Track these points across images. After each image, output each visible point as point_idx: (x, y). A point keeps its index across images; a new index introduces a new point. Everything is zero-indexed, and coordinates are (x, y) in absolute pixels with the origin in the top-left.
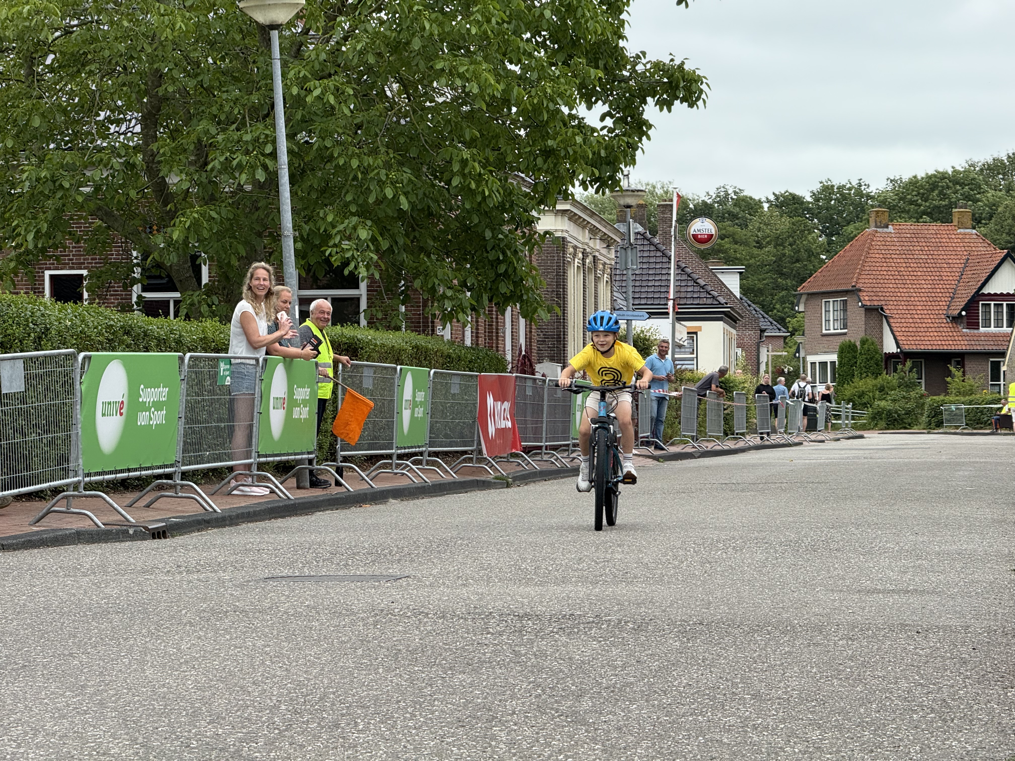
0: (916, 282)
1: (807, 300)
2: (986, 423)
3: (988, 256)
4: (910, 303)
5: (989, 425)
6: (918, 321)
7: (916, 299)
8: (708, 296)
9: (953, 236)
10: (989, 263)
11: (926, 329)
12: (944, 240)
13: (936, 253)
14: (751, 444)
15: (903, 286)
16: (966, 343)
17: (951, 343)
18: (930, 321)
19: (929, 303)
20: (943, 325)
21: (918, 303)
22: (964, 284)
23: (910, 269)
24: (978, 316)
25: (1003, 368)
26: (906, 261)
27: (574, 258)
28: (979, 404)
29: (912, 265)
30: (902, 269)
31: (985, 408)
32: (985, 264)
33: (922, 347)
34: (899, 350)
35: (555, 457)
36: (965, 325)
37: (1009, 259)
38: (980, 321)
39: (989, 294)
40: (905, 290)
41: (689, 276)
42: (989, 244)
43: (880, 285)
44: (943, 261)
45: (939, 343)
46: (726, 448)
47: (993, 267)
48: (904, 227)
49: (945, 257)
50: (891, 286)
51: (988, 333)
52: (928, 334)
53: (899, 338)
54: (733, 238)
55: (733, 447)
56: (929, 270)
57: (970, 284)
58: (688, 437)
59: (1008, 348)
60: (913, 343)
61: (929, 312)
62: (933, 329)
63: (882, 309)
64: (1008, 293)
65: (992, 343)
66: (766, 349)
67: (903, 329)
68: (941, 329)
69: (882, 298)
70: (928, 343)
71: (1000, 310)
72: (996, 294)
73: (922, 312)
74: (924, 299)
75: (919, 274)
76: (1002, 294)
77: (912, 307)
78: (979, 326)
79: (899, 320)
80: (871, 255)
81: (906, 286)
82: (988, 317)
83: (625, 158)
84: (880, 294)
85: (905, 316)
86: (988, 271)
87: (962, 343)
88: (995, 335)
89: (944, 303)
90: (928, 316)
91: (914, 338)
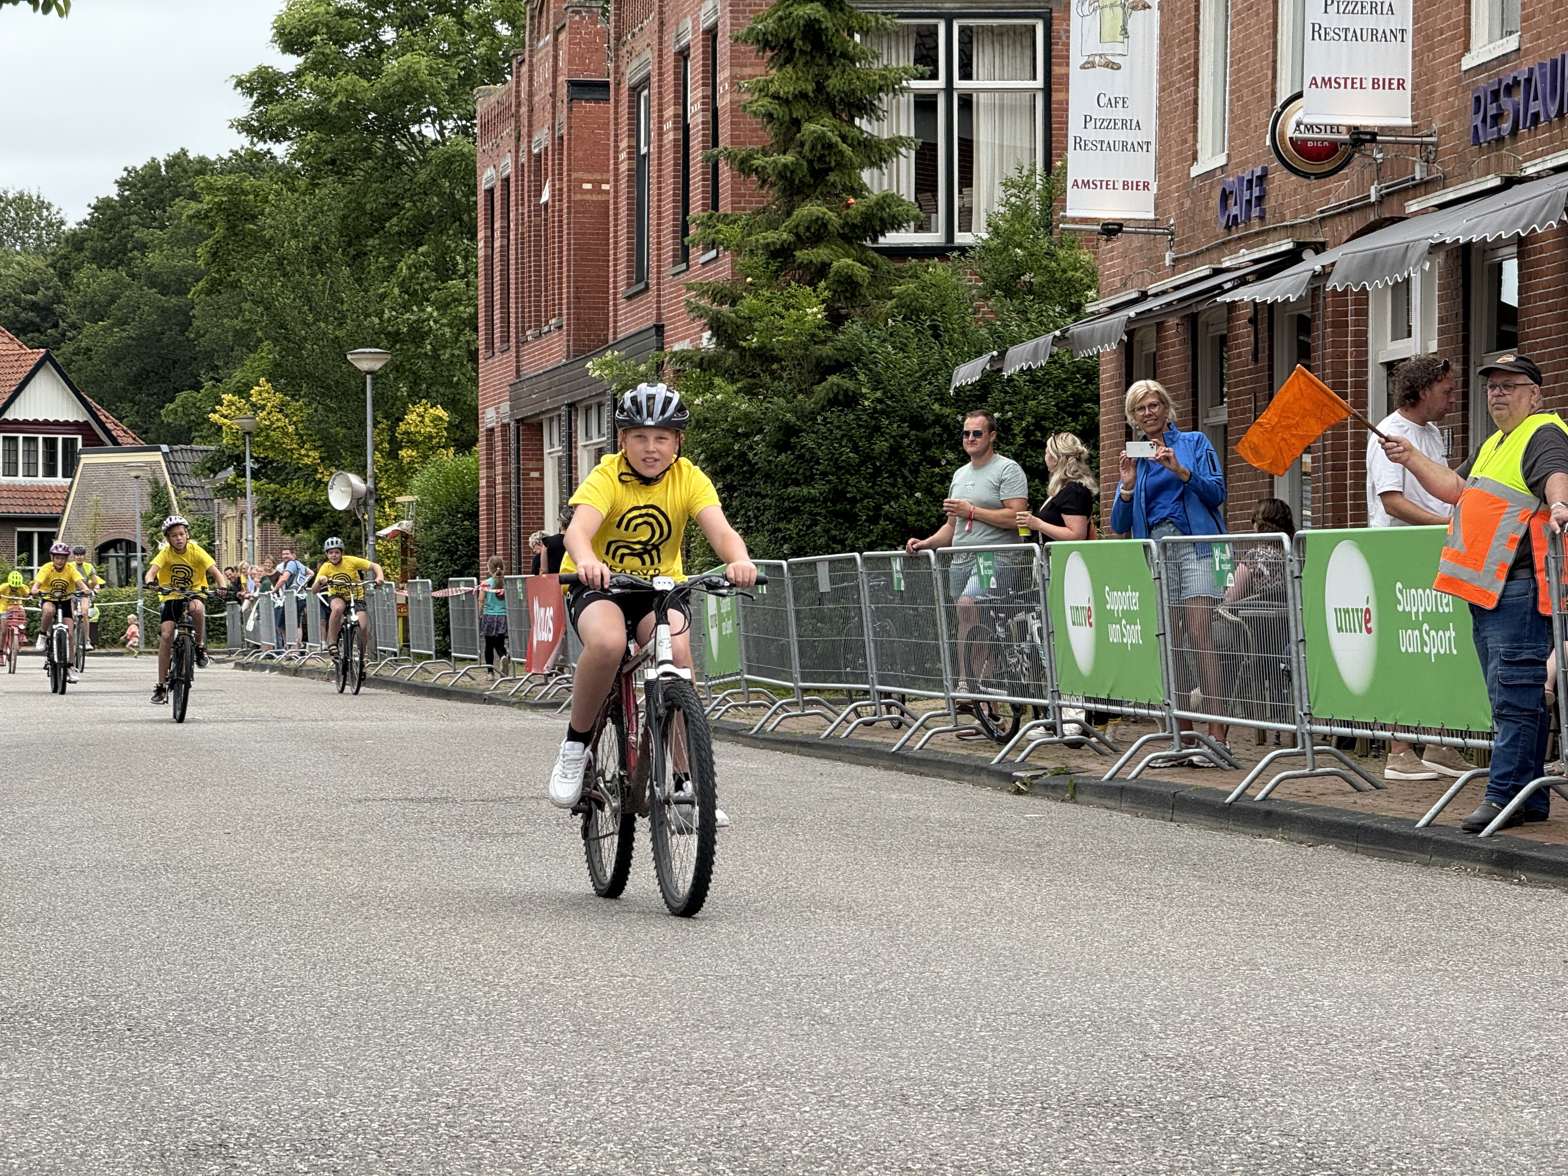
3: (12, 358)
10: (15, 370)
32: (7, 371)
37: (48, 363)
39: (16, 422)
42: (12, 339)
47: (22, 376)
51: (14, 486)
59: (64, 511)
64: (46, 420)
65: (20, 502)
71: (32, 448)
72: (26, 422)
76: (36, 422)
82: (13, 459)
86: (13, 382)
88: (24, 489)
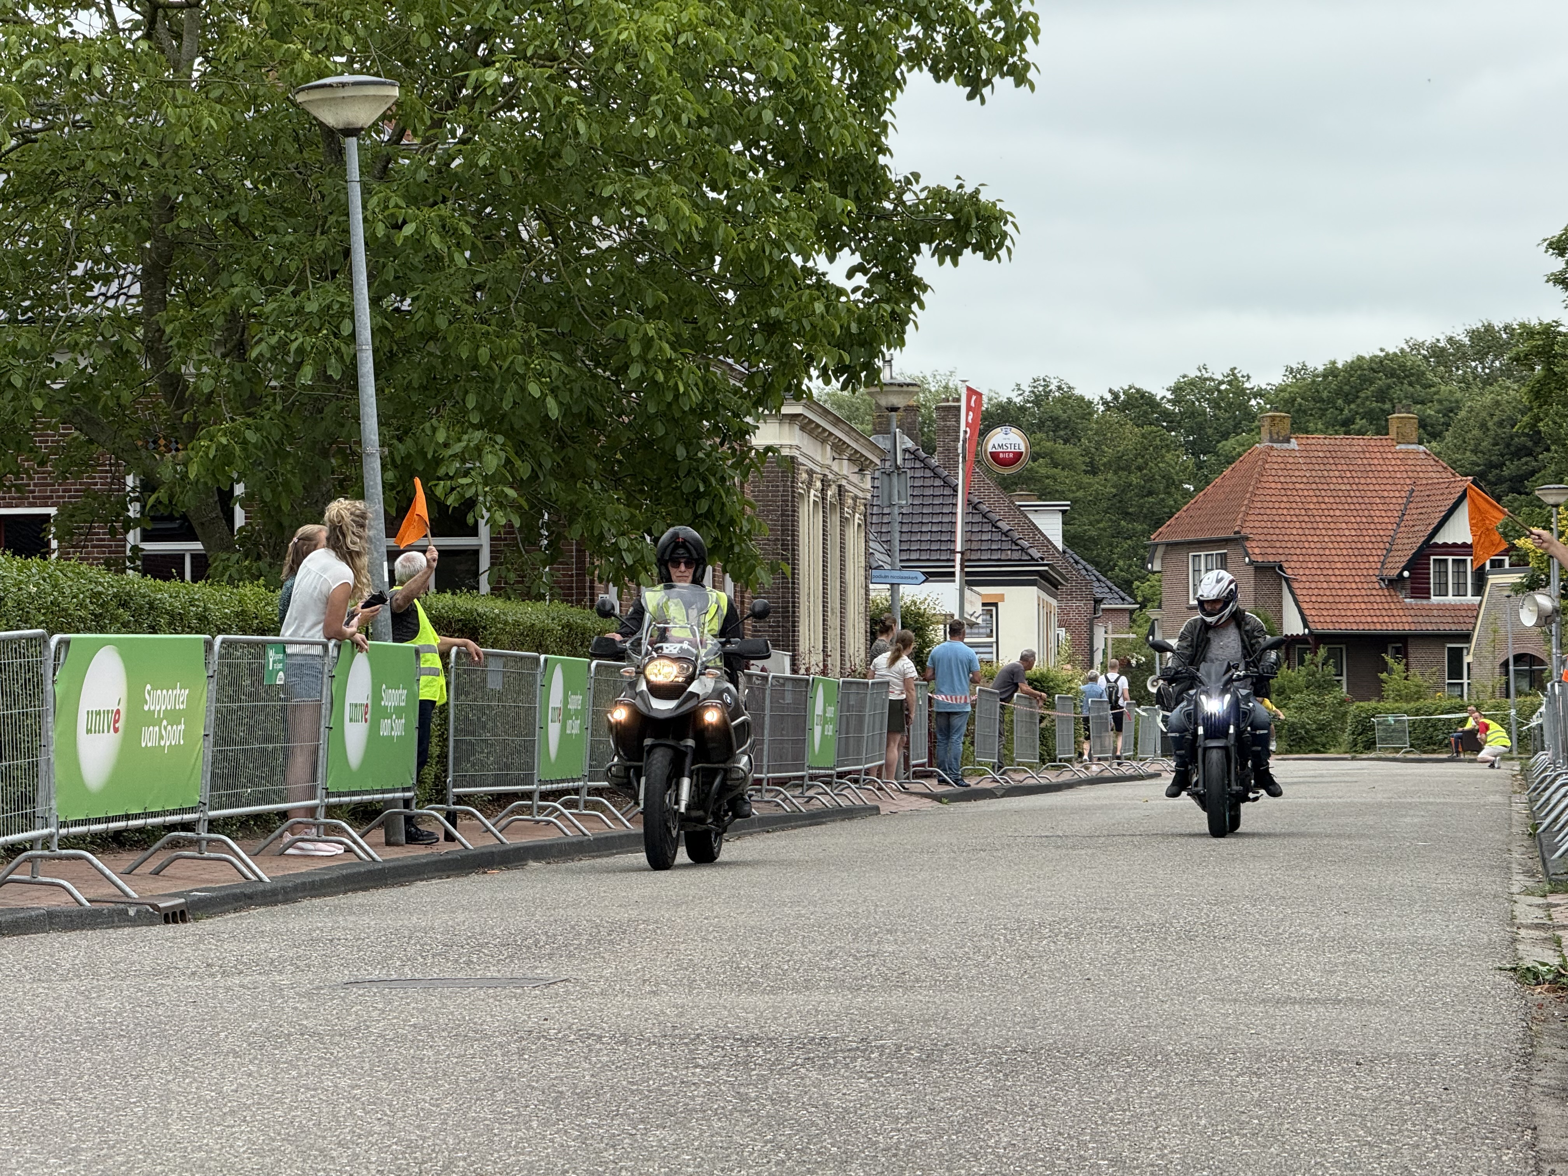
0: (1332, 526)
1: (1165, 553)
2: (1441, 743)
3: (1443, 486)
4: (1324, 558)
5: (1446, 746)
6: (1337, 586)
7: (1333, 552)
8: (1014, 547)
9: (1390, 456)
10: (1444, 497)
11: (1348, 599)
12: (1376, 462)
13: (1363, 481)
14: (1082, 776)
15: (1312, 532)
16: (1410, 619)
17: (1387, 619)
18: (1354, 586)
19: (1354, 559)
20: (1374, 592)
21: (1336, 559)
22: (1406, 529)
23: (1323, 506)
24: (1429, 578)
25: (1467, 659)
26: (1318, 493)
27: (809, 488)
28: (1431, 714)
29: (1327, 500)
30: (1312, 506)
31: (1440, 720)
32: (1438, 498)
33: (1343, 626)
34: (1307, 631)
35: (782, 796)
36: (1409, 591)
38: (1432, 586)
39: (1445, 545)
40: (1316, 539)
41: (984, 516)
42: (1445, 468)
43: (1277, 531)
44: (1374, 494)
45: (1369, 619)
46: (1043, 782)
47: (1450, 503)
48: (1314, 441)
49: (1377, 487)
50: (1295, 532)
51: (1444, 605)
52: (1351, 606)
53: (1307, 612)
54: (1052, 458)
55: (1054, 781)
56: (1352, 507)
57: (1416, 528)
58: (986, 764)
59: (1474, 628)
60: (1328, 619)
61: (1354, 572)
62: (1360, 599)
63: (1281, 568)
65: (1450, 620)
66: (1103, 629)
67: (1314, 599)
68: (1372, 599)
69: (1281, 551)
70: (1352, 620)
71: (1461, 570)
72: (1455, 545)
73: (1342, 572)
74: (1345, 552)
75: (1338, 513)
76: (1463, 545)
77: (1327, 565)
78: (1429, 593)
79: (1307, 585)
80: (1264, 485)
81: (1318, 532)
82: (1443, 581)
83: (887, 336)
84: (1278, 544)
85: (1316, 578)
86: (1443, 509)
87: (1404, 619)
88: (1455, 608)
89: (1376, 559)
90: (1351, 579)
91: (1331, 613)
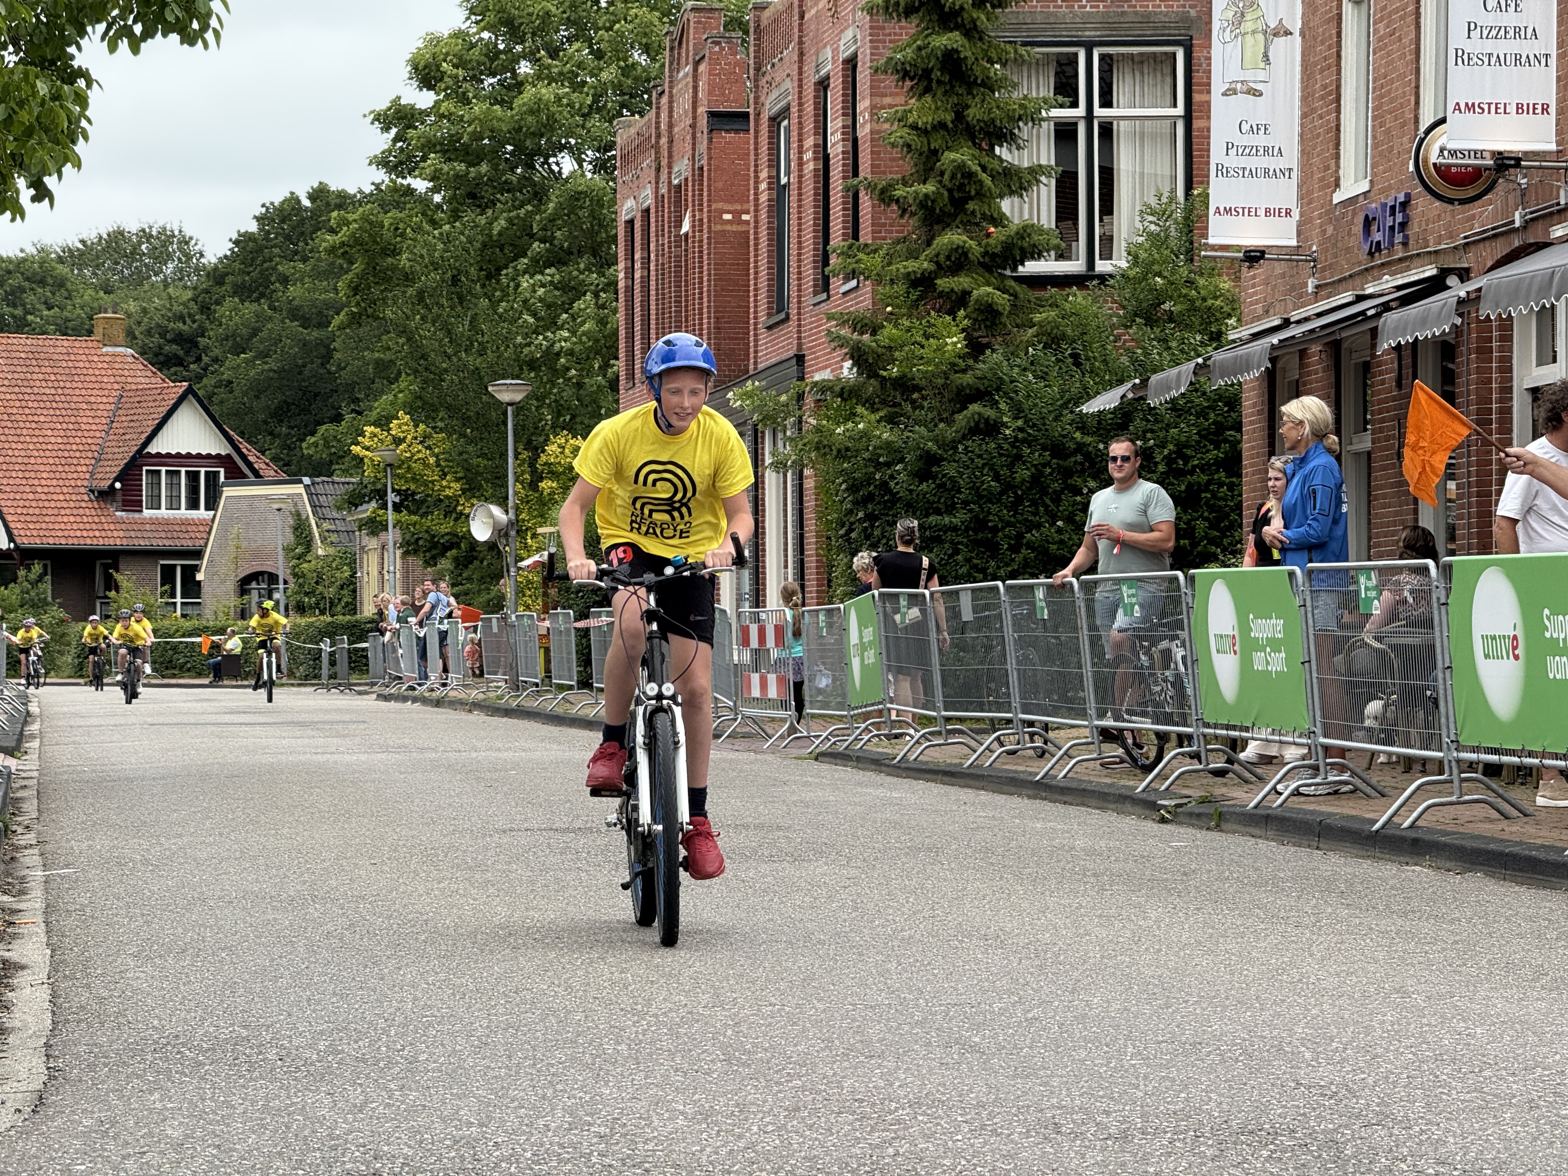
0: (37, 432)
4: (29, 467)
6: (43, 497)
7: (39, 461)
9: (96, 359)
10: (157, 403)
11: (56, 512)
12: (81, 365)
13: (68, 385)
15: (16, 439)
16: (121, 534)
17: (97, 534)
18: (61, 497)
19: (60, 468)
20: (83, 505)
21: (42, 468)
22: (116, 438)
23: (27, 411)
24: (141, 491)
25: (200, 576)
26: (21, 397)
30: (15, 411)
32: (150, 404)
33: (51, 541)
34: (12, 545)
36: (120, 504)
37: (190, 396)
38: (144, 498)
39: (158, 455)
40: (20, 446)
42: (155, 373)
44: (81, 399)
45: (78, 534)
47: (164, 410)
48: (15, 341)
49: (83, 392)
51: (157, 519)
52: (59, 519)
53: (12, 525)
56: (58, 413)
57: (127, 437)
59: (207, 544)
60: (35, 533)
61: (61, 483)
62: (68, 512)
64: (189, 453)
65: (163, 535)
67: (19, 511)
68: (81, 511)
70: (60, 534)
71: (175, 481)
72: (169, 455)
73: (49, 482)
74: (51, 461)
75: (42, 419)
76: (178, 455)
77: (33, 475)
78: (141, 506)
79: (12, 496)
81: (22, 439)
82: (156, 492)
85: (21, 489)
86: (156, 416)
87: (116, 534)
88: (167, 522)
89: (84, 469)
90: (58, 490)
91: (38, 526)
